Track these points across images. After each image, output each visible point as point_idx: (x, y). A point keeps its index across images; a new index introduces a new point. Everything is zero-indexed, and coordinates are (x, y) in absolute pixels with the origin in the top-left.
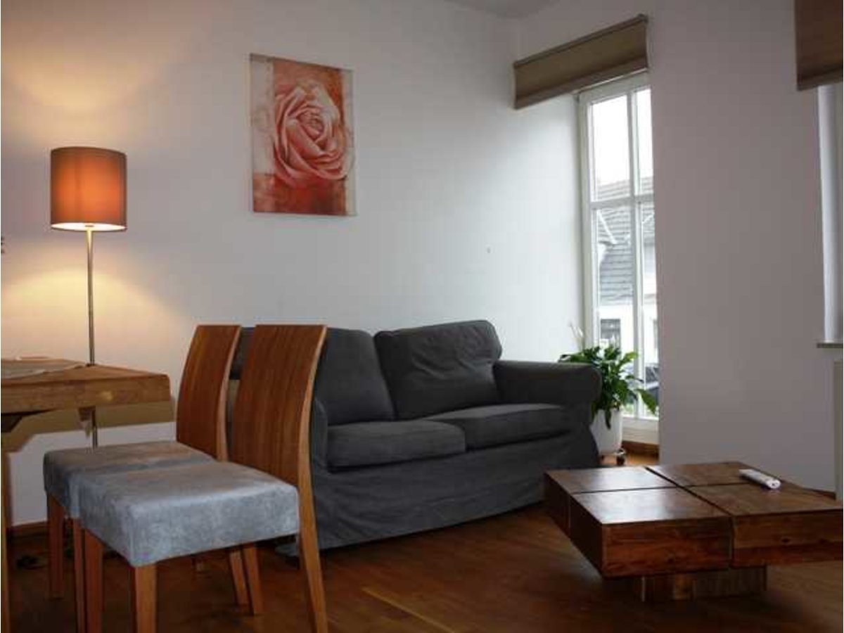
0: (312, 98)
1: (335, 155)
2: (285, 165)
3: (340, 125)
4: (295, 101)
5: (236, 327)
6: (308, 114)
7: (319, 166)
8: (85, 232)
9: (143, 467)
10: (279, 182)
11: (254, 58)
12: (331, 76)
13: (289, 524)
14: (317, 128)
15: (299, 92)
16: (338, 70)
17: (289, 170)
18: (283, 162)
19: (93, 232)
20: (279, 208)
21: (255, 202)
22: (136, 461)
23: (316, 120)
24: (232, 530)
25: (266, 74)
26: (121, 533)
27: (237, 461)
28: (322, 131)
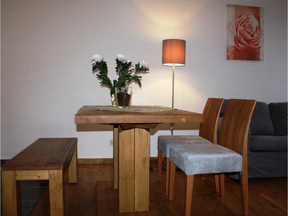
0: (249, 19)
1: (256, 39)
2: (238, 43)
3: (259, 28)
4: (242, 21)
5: (222, 99)
6: (247, 24)
7: (251, 43)
8: (173, 66)
9: (189, 143)
10: (236, 49)
11: (228, 5)
12: (256, 10)
13: (238, 168)
14: (250, 30)
15: (244, 17)
16: (258, 8)
17: (240, 44)
18: (237, 42)
19: (175, 66)
20: (236, 58)
21: (227, 56)
22: (188, 141)
23: (250, 26)
24: (219, 167)
25: (232, 11)
26: (183, 164)
27: (220, 145)
28: (252, 30)
